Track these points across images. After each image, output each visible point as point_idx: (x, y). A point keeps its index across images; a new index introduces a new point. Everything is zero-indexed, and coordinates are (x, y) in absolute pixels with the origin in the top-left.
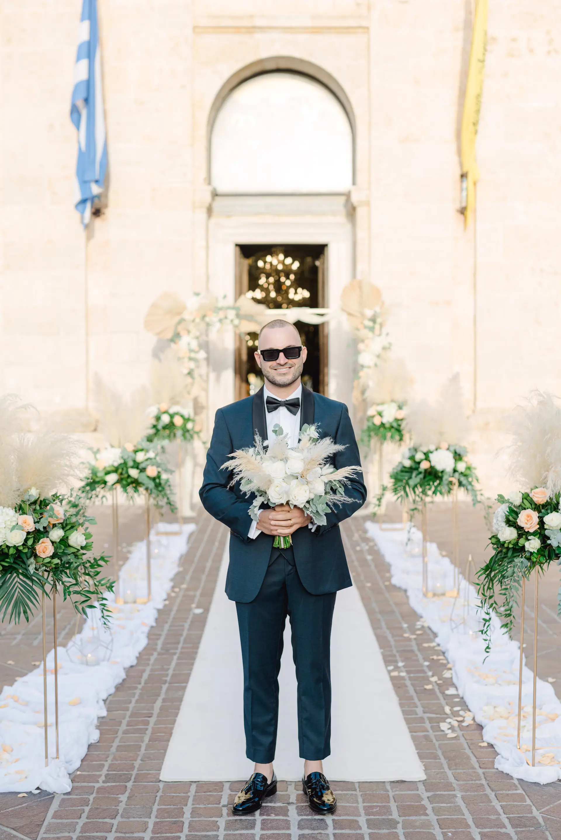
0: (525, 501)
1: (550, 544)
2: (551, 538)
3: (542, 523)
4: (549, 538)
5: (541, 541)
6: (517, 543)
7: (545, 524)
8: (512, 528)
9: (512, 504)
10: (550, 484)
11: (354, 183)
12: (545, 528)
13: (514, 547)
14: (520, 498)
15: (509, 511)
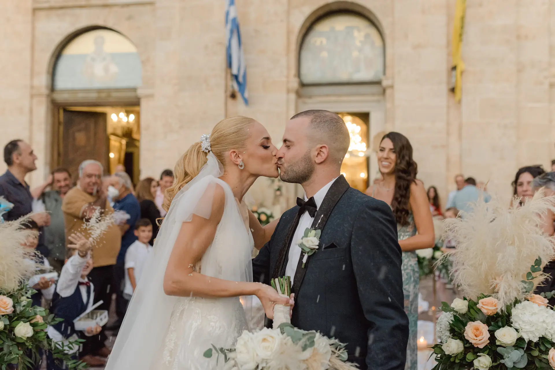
0: (471, 310)
1: (504, 363)
2: (504, 357)
3: (492, 338)
4: (502, 357)
5: (491, 358)
6: (464, 358)
7: (496, 339)
8: (458, 341)
9: (457, 312)
10: (501, 294)
11: (384, 73)
12: (497, 344)
13: (461, 362)
14: (466, 307)
15: (453, 319)
